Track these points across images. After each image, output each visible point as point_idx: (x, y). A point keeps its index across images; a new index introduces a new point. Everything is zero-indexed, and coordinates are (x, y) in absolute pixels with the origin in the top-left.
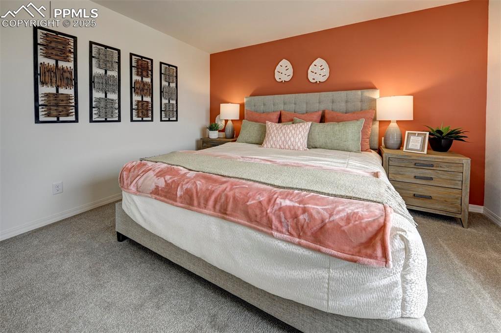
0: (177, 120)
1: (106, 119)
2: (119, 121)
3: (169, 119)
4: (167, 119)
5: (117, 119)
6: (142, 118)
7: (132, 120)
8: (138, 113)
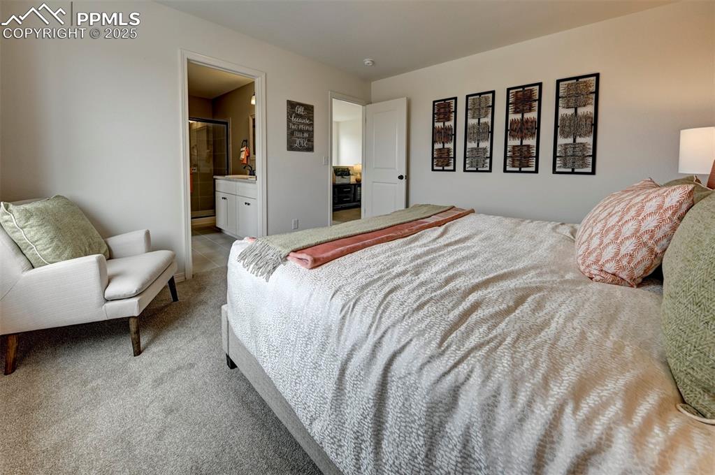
0: (593, 173)
1: (477, 169)
2: (490, 171)
3: (573, 170)
4: (570, 170)
5: (488, 169)
6: (520, 169)
7: (505, 171)
8: (513, 161)
